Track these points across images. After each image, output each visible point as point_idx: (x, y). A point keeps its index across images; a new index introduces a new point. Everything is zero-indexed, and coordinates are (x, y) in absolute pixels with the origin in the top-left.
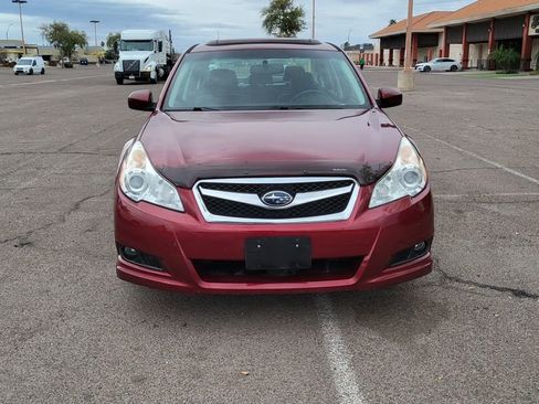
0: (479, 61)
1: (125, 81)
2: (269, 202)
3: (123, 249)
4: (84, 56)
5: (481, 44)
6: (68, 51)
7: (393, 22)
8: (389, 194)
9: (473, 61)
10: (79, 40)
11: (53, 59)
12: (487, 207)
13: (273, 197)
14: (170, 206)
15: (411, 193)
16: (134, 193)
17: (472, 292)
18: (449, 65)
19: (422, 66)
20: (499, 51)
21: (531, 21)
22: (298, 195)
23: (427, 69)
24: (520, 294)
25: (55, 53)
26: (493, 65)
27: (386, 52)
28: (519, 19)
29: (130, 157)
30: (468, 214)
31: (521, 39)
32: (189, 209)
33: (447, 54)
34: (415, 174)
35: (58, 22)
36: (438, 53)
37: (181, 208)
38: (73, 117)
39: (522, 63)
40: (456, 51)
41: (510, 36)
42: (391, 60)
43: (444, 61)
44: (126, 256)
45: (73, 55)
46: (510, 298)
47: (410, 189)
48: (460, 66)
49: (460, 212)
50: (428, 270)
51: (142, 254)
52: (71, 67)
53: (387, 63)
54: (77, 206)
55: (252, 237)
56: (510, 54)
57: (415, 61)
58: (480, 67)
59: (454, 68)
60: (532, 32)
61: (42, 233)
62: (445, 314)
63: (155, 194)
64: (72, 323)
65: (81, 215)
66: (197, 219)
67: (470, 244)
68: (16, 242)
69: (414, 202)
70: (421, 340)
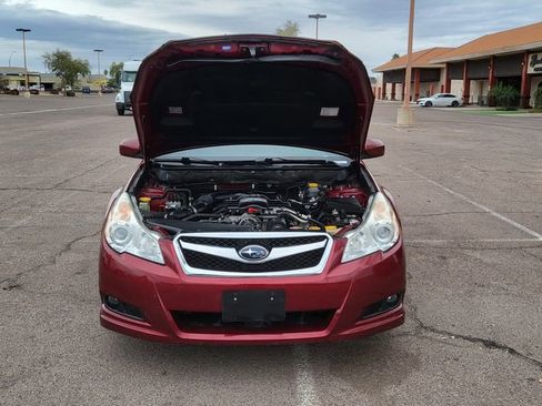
0: (480, 98)
1: (126, 112)
2: (246, 256)
3: (107, 298)
4: (87, 85)
5: (481, 80)
6: (70, 79)
7: (396, 56)
8: (362, 249)
9: (474, 98)
10: (82, 68)
11: (55, 87)
12: (470, 253)
13: (250, 252)
14: (152, 258)
15: (383, 248)
16: (118, 244)
17: (445, 342)
18: (451, 100)
19: (424, 101)
20: (499, 88)
21: (530, 60)
22: (274, 250)
23: (429, 104)
24: (490, 344)
25: (57, 81)
26: (493, 102)
27: (389, 86)
28: (518, 58)
29: (116, 209)
30: (451, 261)
31: (520, 77)
32: (170, 262)
33: (448, 90)
34: (386, 229)
35: (61, 50)
36: (440, 88)
37: (162, 260)
38: (72, 150)
39: (521, 100)
40: (457, 87)
41: (510, 74)
42: (393, 94)
43: (446, 96)
44: (109, 305)
45: (75, 84)
46: (480, 348)
47: (382, 243)
48: (461, 102)
49: (444, 258)
50: (400, 322)
51: (124, 304)
52: (73, 95)
53: (390, 98)
54: (68, 247)
55: (228, 290)
56: (509, 92)
57: (417, 95)
58: (481, 103)
59: (455, 104)
60: (531, 70)
61: (32, 274)
62: (416, 364)
63: (138, 246)
64: (54, 370)
65: (71, 257)
66: (177, 272)
67: (449, 292)
68: (5, 284)
69: (385, 256)
70: (390, 391)
